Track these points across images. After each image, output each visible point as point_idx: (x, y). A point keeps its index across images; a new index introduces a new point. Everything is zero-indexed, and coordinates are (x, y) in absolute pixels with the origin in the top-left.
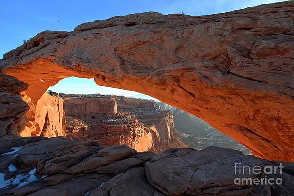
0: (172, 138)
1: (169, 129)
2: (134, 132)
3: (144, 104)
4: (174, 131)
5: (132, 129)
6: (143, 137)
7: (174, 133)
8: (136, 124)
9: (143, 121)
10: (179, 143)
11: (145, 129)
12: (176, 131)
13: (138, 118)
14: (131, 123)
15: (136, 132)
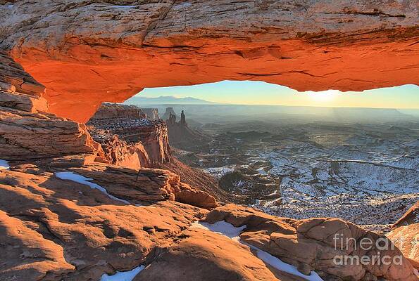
0: (167, 158)
1: (162, 146)
2: (113, 154)
3: (123, 111)
4: (168, 148)
5: (110, 150)
6: (127, 160)
7: (168, 151)
8: (114, 142)
9: (123, 136)
10: (176, 164)
11: (128, 148)
12: (172, 149)
13: (117, 132)
14: (106, 142)
15: (116, 154)
